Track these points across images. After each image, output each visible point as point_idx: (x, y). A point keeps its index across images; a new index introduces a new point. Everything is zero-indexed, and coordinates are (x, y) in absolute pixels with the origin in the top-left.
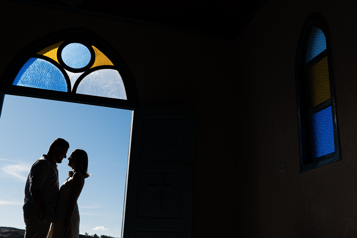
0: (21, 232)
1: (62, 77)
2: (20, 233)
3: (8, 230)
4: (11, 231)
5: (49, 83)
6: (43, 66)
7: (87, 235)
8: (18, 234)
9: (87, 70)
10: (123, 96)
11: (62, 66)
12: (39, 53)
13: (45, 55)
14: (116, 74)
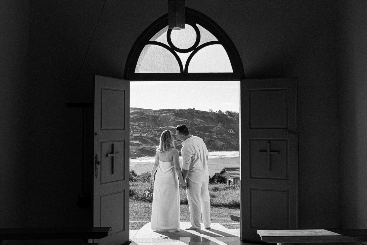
0: (147, 112)
1: (174, 59)
2: (145, 113)
3: (134, 111)
4: (136, 111)
5: (164, 66)
6: (157, 52)
7: (211, 111)
8: (144, 114)
9: (195, 49)
10: (230, 70)
11: (172, 49)
12: (151, 40)
13: (157, 40)
14: (220, 48)
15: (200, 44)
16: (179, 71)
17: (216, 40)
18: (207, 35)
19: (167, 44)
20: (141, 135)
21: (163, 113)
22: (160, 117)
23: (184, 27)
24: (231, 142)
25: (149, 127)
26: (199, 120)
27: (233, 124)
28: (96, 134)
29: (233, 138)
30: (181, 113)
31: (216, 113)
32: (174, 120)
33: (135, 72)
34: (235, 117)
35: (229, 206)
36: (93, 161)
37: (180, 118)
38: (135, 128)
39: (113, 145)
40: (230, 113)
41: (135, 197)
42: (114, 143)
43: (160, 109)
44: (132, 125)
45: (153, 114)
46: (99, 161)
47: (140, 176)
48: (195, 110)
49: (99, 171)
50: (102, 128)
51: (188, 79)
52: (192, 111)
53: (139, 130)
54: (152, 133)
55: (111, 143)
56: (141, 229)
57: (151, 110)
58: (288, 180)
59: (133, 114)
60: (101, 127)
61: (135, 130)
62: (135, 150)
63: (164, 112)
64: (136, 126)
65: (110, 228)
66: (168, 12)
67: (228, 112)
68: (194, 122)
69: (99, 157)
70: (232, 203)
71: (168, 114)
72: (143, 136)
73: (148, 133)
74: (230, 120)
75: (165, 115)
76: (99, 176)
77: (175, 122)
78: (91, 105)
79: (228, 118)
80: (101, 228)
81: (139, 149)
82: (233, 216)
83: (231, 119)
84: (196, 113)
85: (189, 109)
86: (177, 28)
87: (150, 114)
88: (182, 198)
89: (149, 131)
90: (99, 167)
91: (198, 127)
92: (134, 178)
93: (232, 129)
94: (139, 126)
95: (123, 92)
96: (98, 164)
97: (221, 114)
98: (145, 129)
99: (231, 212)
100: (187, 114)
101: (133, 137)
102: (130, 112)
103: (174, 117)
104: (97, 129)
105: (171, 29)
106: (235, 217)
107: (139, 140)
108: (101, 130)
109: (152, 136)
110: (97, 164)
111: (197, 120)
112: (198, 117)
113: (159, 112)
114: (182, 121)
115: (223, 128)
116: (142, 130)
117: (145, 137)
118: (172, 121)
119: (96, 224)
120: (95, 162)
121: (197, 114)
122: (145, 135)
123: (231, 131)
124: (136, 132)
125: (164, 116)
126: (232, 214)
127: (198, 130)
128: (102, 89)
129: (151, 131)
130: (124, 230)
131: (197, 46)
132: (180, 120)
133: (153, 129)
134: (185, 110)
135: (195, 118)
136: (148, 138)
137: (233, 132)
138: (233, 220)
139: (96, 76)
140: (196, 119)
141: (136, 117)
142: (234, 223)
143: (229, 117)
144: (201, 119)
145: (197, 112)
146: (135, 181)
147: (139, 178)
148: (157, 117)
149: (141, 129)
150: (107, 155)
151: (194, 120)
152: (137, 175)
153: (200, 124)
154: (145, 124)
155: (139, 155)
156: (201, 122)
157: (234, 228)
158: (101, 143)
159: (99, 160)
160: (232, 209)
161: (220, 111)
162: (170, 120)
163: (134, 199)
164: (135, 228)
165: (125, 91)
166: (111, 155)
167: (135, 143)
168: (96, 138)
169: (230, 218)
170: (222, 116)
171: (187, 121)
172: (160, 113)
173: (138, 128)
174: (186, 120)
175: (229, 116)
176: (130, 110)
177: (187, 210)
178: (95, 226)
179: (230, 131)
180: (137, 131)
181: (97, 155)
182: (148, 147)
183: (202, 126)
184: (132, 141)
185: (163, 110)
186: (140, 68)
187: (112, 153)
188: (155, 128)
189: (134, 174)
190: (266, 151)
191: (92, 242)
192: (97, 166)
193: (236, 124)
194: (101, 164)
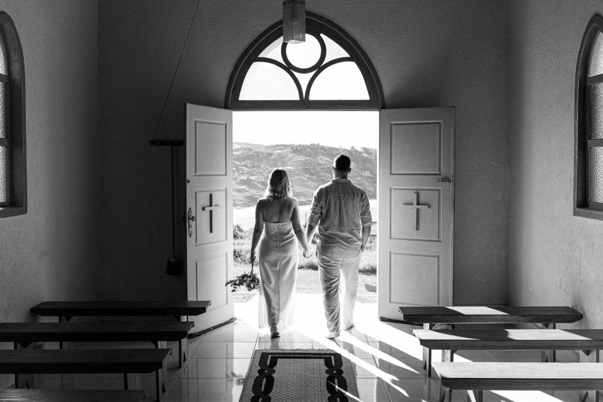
1: (291, 82)
2: (254, 149)
3: (239, 146)
4: (242, 147)
5: (277, 92)
9: (319, 67)
11: (289, 68)
12: (261, 55)
13: (268, 57)
14: (352, 66)
15: (325, 62)
16: (297, 98)
17: (347, 55)
18: (335, 50)
19: (282, 62)
20: (248, 178)
21: (278, 150)
22: (274, 154)
23: (303, 40)
24: (367, 188)
25: (259, 167)
26: (325, 158)
27: (370, 163)
28: (189, 182)
29: (369, 182)
30: (301, 149)
31: (348, 150)
32: (291, 159)
33: (240, 99)
34: (373, 155)
35: (364, 272)
36: (186, 216)
37: (300, 155)
38: (241, 169)
39: (211, 196)
40: (366, 150)
41: (241, 259)
42: (213, 193)
43: (273, 144)
44: (237, 165)
45: (264, 151)
46: (193, 217)
47: (248, 231)
48: (320, 146)
49: (193, 229)
50: (197, 174)
51: (310, 109)
52: (316, 146)
53: (246, 172)
54: (263, 175)
55: (208, 194)
56: (249, 302)
57: (262, 146)
58: (440, 241)
59: (237, 150)
60: (196, 172)
61: (241, 171)
62: (242, 198)
63: (279, 148)
64: (242, 166)
65: (209, 302)
66: (282, 18)
67: (364, 148)
68: (318, 162)
69: (193, 210)
70: (367, 268)
71: (284, 151)
72: (251, 180)
73: (258, 175)
74: (366, 159)
75: (280, 151)
76: (193, 236)
77: (293, 162)
78: (181, 143)
79: (363, 157)
80: (197, 302)
81: (247, 197)
82: (368, 285)
83: (367, 157)
84: (320, 149)
85: (312, 144)
86: (295, 41)
87: (260, 151)
88: (302, 261)
89: (258, 172)
90: (193, 223)
91: (324, 168)
92: (240, 234)
93: (369, 170)
94: (246, 166)
95: (224, 126)
96: (193, 221)
97: (354, 151)
98: (254, 170)
99: (366, 280)
100: (309, 151)
101: (238, 181)
102: (234, 148)
103: (292, 155)
104: (189, 175)
105: (287, 42)
106: (371, 286)
107: (246, 184)
108: (195, 176)
109: (263, 180)
110: (191, 221)
111: (322, 159)
112: (323, 155)
113: (272, 147)
114: (303, 160)
115: (357, 169)
116: (250, 172)
117: (254, 181)
118: (289, 160)
119: (191, 297)
120: (189, 217)
121: (322, 151)
122: (253, 178)
123: (368, 173)
124: (241, 174)
125: (278, 154)
126: (367, 283)
127: (324, 172)
128: (196, 122)
129: (262, 173)
130: (227, 303)
131: (322, 63)
132: (299, 159)
133: (264, 170)
134: (307, 146)
135: (319, 156)
136: (258, 182)
137: (369, 175)
138: (368, 290)
139: (188, 105)
140: (321, 157)
141: (242, 154)
142: (369, 296)
143: (365, 155)
144: (327, 157)
145: (322, 148)
146: (241, 238)
147: (247, 234)
148: (270, 155)
149: (249, 170)
150: (204, 209)
151: (319, 158)
152: (244, 231)
153: (326, 164)
154: (254, 164)
155: (246, 204)
156: (327, 161)
157: (369, 302)
158: (196, 193)
159: (194, 215)
160: (367, 275)
161: (353, 148)
162: (287, 158)
163: (240, 261)
164: (241, 301)
165: (226, 124)
166: (210, 208)
167: (241, 189)
168: (189, 186)
169: (365, 287)
170: (355, 154)
171: (309, 160)
172: (274, 150)
173: (244, 168)
174: (308, 158)
175: (366, 153)
176: (233, 145)
177: (308, 277)
178: (189, 299)
179: (366, 174)
180: (244, 173)
181: (190, 208)
182: (257, 194)
183: (329, 166)
184: (237, 187)
185: (278, 146)
186: (246, 94)
187: (211, 205)
188: (267, 169)
189: (240, 229)
190: (413, 204)
191: (186, 321)
192: (190, 223)
193: (374, 164)
194: (196, 220)
